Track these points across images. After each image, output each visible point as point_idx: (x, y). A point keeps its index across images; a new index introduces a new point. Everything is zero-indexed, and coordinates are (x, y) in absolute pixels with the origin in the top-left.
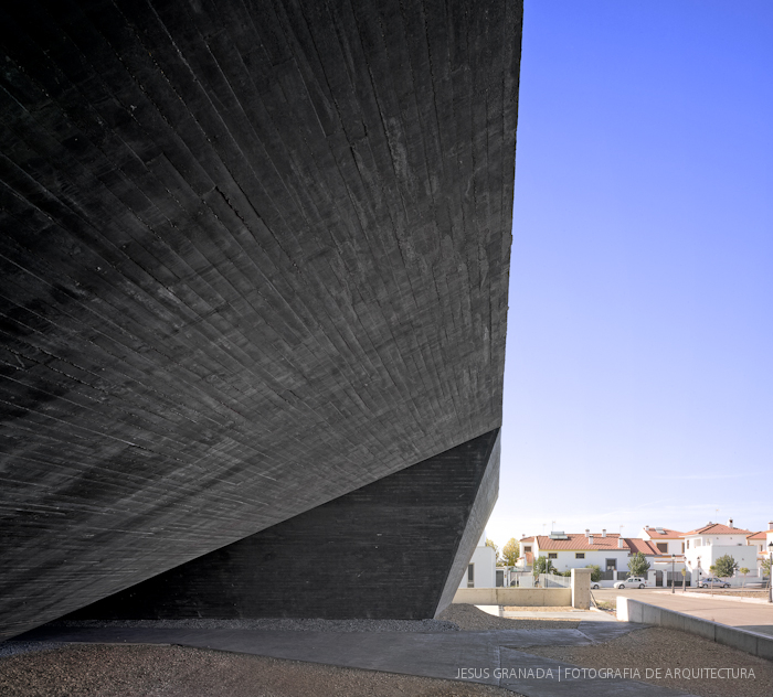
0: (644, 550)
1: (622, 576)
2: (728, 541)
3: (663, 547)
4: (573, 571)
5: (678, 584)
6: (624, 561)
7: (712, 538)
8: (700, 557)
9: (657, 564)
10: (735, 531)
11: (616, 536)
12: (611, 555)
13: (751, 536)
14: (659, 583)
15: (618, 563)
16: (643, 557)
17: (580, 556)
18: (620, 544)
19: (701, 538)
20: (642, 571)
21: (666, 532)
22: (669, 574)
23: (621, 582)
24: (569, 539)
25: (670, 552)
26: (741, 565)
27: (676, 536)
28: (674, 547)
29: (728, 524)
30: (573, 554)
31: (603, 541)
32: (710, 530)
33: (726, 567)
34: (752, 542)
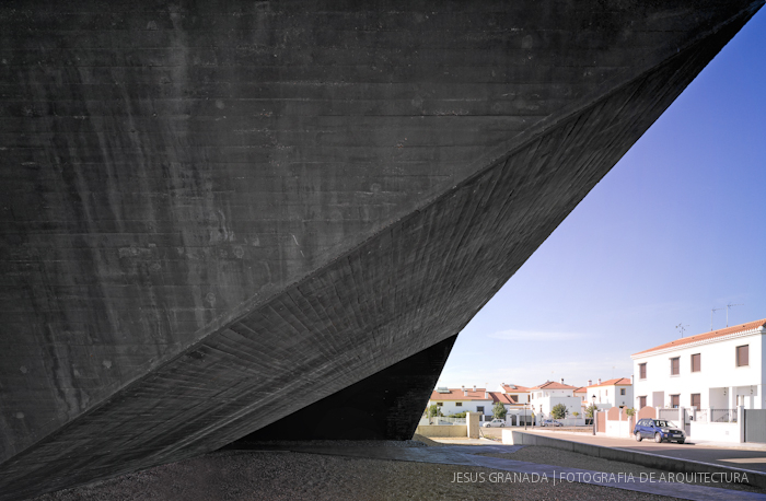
0: (503, 400)
1: (489, 418)
2: (561, 394)
3: (515, 398)
4: (468, 414)
5: (529, 424)
6: (489, 408)
7: (549, 392)
8: (542, 405)
9: (512, 410)
10: (566, 387)
11: (483, 391)
12: (480, 404)
13: (576, 390)
14: (514, 424)
15: (485, 409)
16: (502, 405)
17: (459, 404)
18: (486, 396)
19: (542, 391)
20: (502, 415)
21: (516, 388)
22: (521, 417)
23: (488, 423)
24: (451, 392)
25: (520, 401)
26: (571, 411)
27: (524, 390)
28: (522, 398)
29: (561, 382)
30: (454, 403)
31: (475, 394)
32: (548, 386)
33: (560, 412)
34: (577, 394)
